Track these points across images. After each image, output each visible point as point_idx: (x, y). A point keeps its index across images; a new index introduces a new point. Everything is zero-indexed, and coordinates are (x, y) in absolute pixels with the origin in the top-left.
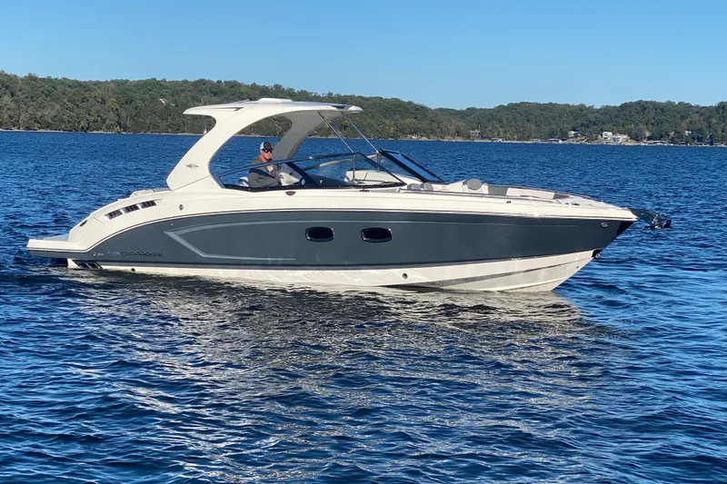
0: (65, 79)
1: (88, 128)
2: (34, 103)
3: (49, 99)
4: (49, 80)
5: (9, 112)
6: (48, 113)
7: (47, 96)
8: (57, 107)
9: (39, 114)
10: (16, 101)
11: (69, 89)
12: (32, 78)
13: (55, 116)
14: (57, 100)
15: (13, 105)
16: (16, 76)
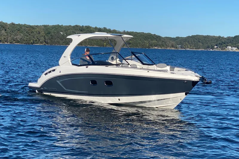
0: (25, 24)
1: (33, 43)
2: (14, 33)
3: (19, 32)
4: (19, 25)
5: (4, 37)
6: (19, 37)
7: (18, 31)
8: (22, 35)
9: (15, 37)
10: (6, 32)
11: (26, 28)
12: (13, 24)
13: (21, 38)
14: (22, 32)
15: (6, 34)
16: (7, 23)
